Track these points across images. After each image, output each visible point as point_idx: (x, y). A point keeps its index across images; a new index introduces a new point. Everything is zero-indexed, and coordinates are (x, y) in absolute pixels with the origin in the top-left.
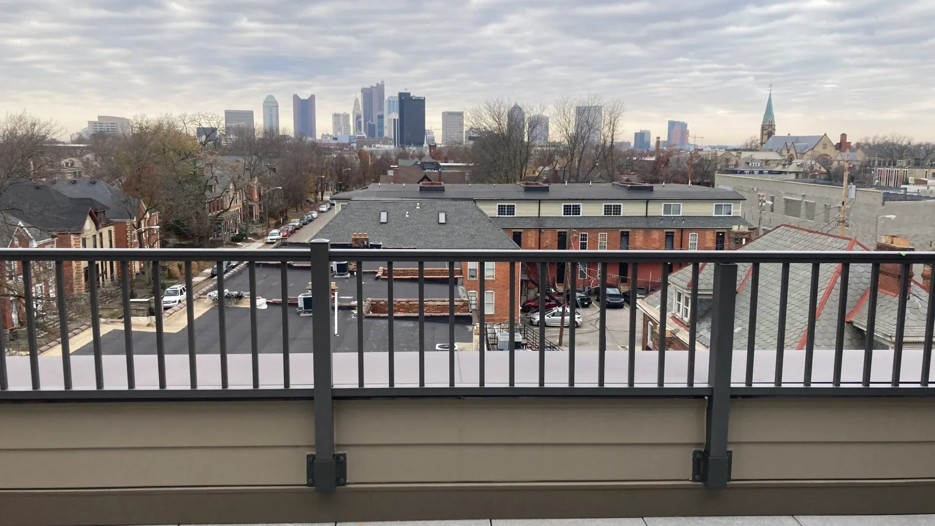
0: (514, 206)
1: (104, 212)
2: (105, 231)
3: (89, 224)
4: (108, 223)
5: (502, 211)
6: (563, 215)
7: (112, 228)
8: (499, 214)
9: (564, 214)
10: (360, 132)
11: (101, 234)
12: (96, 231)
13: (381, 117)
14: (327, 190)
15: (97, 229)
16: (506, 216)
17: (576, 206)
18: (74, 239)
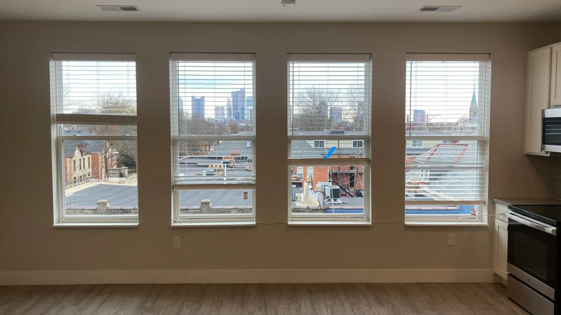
0: (324, 142)
1: (86, 146)
2: (86, 157)
3: (77, 153)
4: (87, 153)
5: (317, 145)
6: (352, 147)
7: (90, 156)
8: (315, 146)
9: (354, 146)
10: (230, 118)
11: (84, 159)
12: (81, 157)
13: (243, 109)
14: (212, 146)
15: (82, 156)
16: (319, 147)
17: (360, 141)
18: (69, 160)
